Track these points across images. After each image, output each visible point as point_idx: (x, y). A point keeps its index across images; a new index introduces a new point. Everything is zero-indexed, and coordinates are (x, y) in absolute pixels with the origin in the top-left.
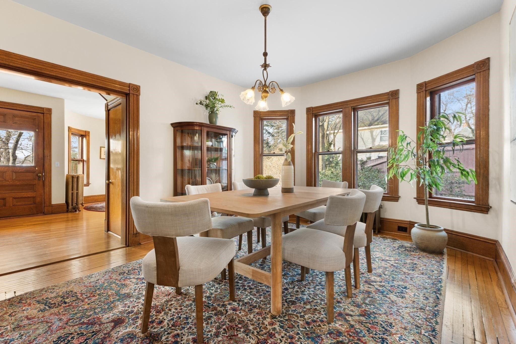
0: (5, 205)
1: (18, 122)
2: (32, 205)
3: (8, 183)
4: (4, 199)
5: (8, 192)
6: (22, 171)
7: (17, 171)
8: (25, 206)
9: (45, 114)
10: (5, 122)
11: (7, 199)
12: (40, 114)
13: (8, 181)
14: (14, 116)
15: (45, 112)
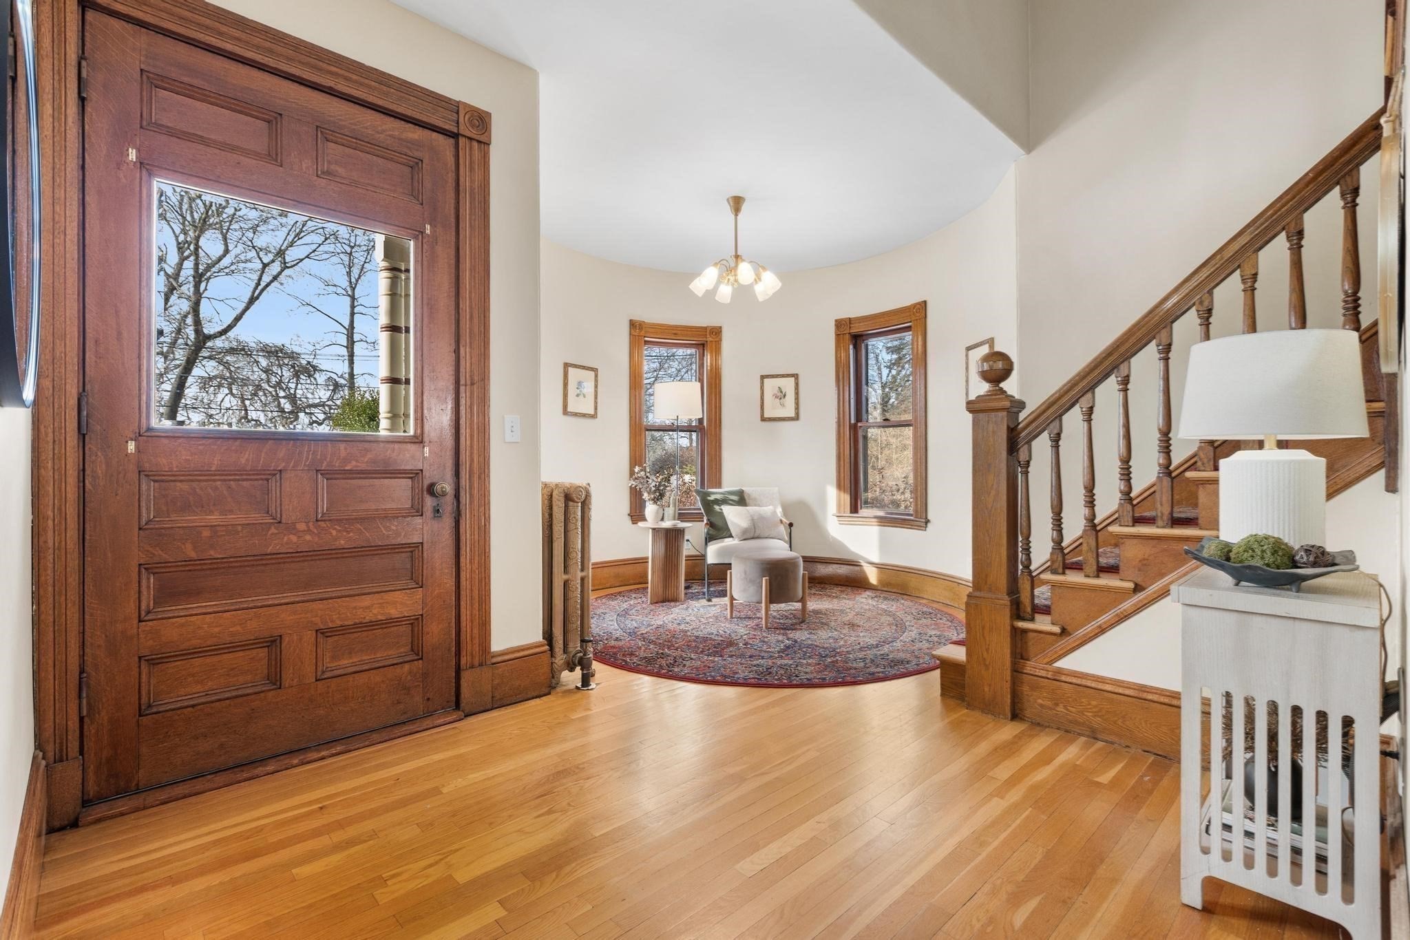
0: (275, 679)
1: (341, 170)
2: (407, 666)
3: (294, 538)
4: (273, 643)
5: (289, 597)
6: (363, 467)
7: (337, 465)
8: (376, 677)
9: (462, 141)
10: (274, 156)
11: (286, 640)
12: (441, 137)
13: (291, 528)
14: (324, 132)
15: (463, 130)
